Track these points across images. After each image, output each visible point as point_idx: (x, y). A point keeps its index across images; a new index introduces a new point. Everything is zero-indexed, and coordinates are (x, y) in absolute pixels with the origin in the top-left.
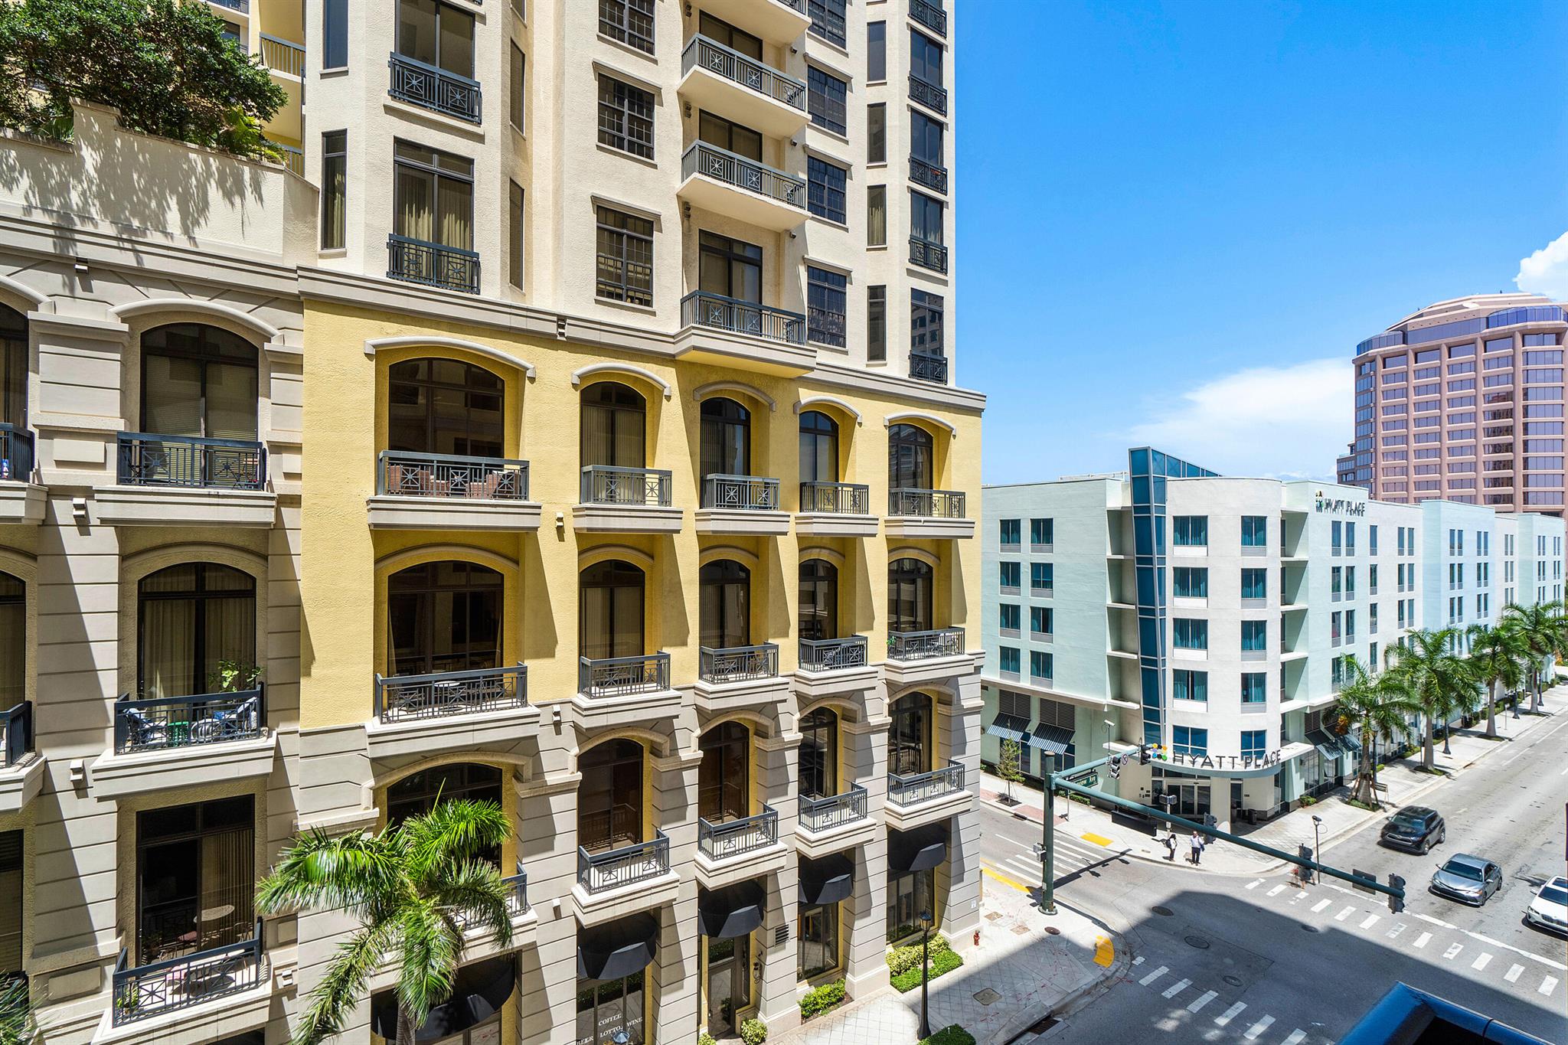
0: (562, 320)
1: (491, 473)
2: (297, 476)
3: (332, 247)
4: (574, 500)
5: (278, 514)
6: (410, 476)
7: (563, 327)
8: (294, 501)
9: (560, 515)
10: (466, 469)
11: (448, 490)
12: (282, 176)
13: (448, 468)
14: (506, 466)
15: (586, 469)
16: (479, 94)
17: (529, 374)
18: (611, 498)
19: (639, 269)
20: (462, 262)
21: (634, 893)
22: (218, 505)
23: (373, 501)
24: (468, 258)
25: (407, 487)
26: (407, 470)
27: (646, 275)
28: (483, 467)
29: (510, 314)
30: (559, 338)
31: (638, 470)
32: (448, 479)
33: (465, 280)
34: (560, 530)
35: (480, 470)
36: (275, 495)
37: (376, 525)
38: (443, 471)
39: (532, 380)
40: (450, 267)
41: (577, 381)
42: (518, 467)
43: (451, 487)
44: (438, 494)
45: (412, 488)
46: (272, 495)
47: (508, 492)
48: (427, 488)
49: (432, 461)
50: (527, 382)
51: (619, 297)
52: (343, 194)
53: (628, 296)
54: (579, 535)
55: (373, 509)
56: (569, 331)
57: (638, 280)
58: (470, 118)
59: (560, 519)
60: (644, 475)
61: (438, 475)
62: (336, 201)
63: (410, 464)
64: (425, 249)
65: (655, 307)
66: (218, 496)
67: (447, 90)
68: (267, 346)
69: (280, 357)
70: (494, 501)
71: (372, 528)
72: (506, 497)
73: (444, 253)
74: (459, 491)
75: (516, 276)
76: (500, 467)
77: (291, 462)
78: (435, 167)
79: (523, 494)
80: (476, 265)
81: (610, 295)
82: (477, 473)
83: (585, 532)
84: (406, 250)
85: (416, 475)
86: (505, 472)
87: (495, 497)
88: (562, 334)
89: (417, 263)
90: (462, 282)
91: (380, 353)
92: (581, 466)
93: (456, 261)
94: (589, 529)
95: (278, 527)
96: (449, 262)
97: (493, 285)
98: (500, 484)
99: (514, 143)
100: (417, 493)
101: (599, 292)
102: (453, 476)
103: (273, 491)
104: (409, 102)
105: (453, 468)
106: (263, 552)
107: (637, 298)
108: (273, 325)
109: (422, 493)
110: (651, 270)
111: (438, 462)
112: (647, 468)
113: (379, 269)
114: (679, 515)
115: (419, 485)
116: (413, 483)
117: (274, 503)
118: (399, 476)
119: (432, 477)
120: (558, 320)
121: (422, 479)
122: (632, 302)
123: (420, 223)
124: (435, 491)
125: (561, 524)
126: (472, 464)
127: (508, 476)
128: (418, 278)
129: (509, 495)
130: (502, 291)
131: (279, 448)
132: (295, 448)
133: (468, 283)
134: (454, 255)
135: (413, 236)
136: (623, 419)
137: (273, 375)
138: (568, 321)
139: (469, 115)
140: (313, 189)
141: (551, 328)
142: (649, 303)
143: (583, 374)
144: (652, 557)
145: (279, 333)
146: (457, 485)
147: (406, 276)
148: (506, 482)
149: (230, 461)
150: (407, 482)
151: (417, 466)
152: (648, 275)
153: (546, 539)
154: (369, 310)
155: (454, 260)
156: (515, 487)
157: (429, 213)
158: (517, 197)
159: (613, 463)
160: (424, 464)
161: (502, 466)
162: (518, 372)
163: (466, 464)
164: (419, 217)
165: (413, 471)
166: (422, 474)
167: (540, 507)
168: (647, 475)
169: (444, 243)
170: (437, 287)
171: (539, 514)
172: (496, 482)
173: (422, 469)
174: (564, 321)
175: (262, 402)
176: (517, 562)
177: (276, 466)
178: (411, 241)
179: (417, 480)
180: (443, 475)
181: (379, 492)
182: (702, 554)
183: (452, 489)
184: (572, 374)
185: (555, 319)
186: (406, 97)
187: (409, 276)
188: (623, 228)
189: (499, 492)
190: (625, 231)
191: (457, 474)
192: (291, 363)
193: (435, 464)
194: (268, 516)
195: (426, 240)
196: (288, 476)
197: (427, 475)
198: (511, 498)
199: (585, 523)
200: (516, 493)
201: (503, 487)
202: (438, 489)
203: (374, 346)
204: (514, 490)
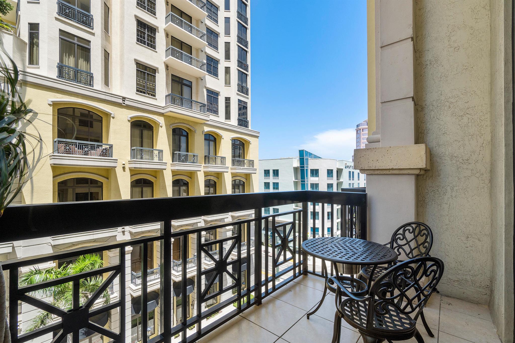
0: (124, 99)
1: (99, 148)
3: (33, 64)
4: (129, 158)
6: (68, 148)
7: (124, 101)
9: (124, 163)
10: (89, 146)
11: (82, 153)
12: (12, 36)
15: (133, 148)
16: (92, 19)
17: (112, 115)
18: (142, 158)
19: (151, 85)
20: (86, 75)
21: (152, 285)
23: (52, 156)
24: (89, 74)
25: (66, 152)
26: (66, 146)
27: (153, 86)
28: (96, 146)
29: (105, 95)
30: (123, 104)
31: (152, 149)
32: (82, 149)
33: (87, 82)
34: (124, 168)
37: (54, 164)
38: (81, 147)
39: (113, 118)
40: (82, 77)
41: (130, 119)
42: (108, 146)
43: (84, 152)
44: (79, 154)
45: (68, 152)
48: (74, 152)
49: (76, 143)
50: (111, 118)
51: (144, 93)
52: (38, 46)
53: (147, 93)
54: (131, 170)
55: (53, 158)
56: (127, 102)
57: (150, 88)
58: (89, 27)
59: (124, 164)
60: (153, 151)
61: (79, 148)
62: (34, 48)
63: (67, 144)
64: (72, 69)
65: (157, 97)
67: (80, 16)
70: (100, 157)
71: (52, 165)
72: (104, 156)
73: (79, 72)
74: (86, 154)
75: (107, 82)
78: (76, 41)
79: (110, 155)
80: (92, 77)
81: (141, 92)
82: (93, 148)
83: (133, 169)
84: (64, 69)
85: (70, 147)
86: (104, 148)
87: (100, 156)
88: (124, 103)
89: (68, 74)
90: (86, 82)
91: (54, 104)
92: (131, 147)
93: (84, 75)
94: (135, 168)
96: (81, 75)
97: (98, 84)
99: (106, 37)
100: (70, 154)
101: (137, 91)
102: (84, 148)
104: (65, 17)
105: (84, 146)
107: (150, 94)
109: (72, 154)
110: (155, 85)
111: (79, 143)
112: (154, 149)
113: (54, 74)
114: (166, 164)
115: (71, 151)
116: (69, 150)
118: (63, 148)
119: (76, 148)
120: (123, 98)
121: (72, 149)
122: (149, 95)
123: (70, 60)
124: (77, 153)
125: (124, 166)
126: (90, 144)
127: (105, 149)
128: (69, 79)
130: (102, 87)
133: (89, 83)
134: (83, 73)
135: (67, 64)
136: (146, 133)
138: (126, 99)
139: (89, 26)
140: (25, 43)
141: (120, 101)
142: (154, 96)
143: (131, 117)
144: (156, 178)
146: (86, 151)
147: (64, 78)
148: (104, 151)
150: (66, 150)
151: (70, 144)
152: (154, 87)
153: (119, 171)
154: (50, 89)
155: (83, 75)
156: (107, 153)
157: (73, 57)
158: (107, 56)
159: (142, 146)
160: (73, 144)
161: (102, 146)
162: (108, 115)
163: (88, 144)
164: (69, 58)
165: (69, 146)
166: (72, 147)
167: (117, 160)
168: (154, 151)
169: (79, 68)
170: (77, 83)
171: (117, 162)
172: (101, 151)
174: (125, 99)
176: (108, 179)
178: (66, 66)
179: (70, 149)
181: (55, 153)
182: (173, 177)
183: (84, 153)
184: (128, 117)
185: (122, 98)
186: (64, 16)
187: (65, 78)
188: (145, 71)
190: (146, 72)
191: (86, 148)
195: (72, 66)
197: (74, 148)
198: (106, 156)
199: (133, 166)
200: (108, 155)
201: (103, 153)
202: (79, 152)
203: (52, 102)
204: (107, 154)
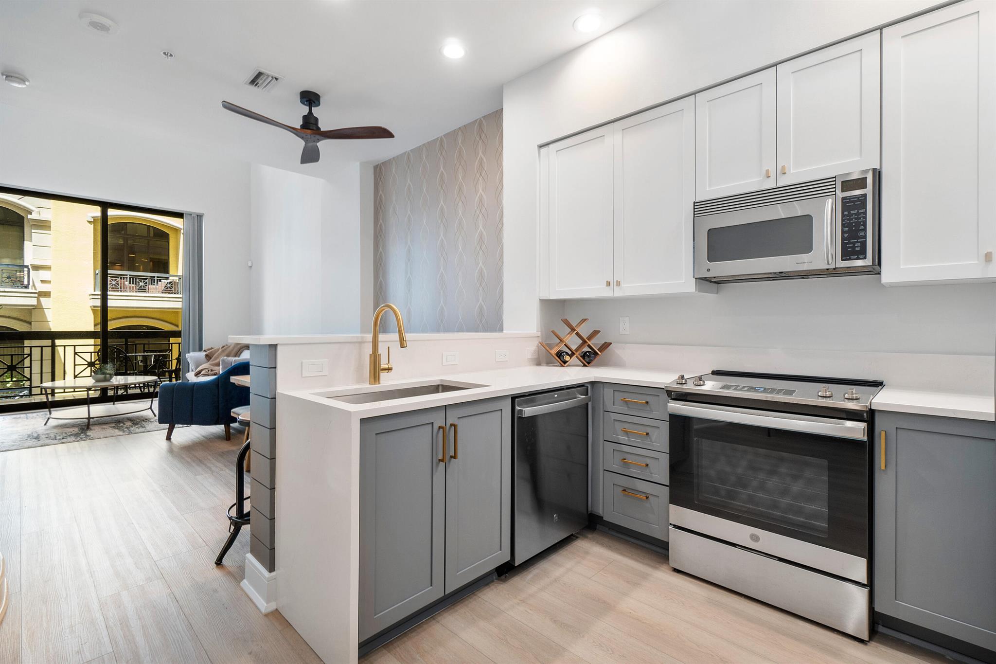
1: (160, 281)
2: (49, 282)
5: (39, 301)
6: (114, 283)
8: (47, 294)
10: (146, 279)
11: (136, 289)
13: (136, 279)
14: (170, 278)
17: (182, 231)
22: (5, 296)
23: (93, 295)
25: (112, 288)
26: (112, 280)
28: (156, 278)
32: (136, 284)
35: (154, 280)
36: (37, 292)
37: (94, 307)
38: (133, 280)
42: (177, 278)
44: (130, 291)
45: (115, 288)
46: (36, 291)
47: (170, 291)
48: (124, 289)
49: (127, 275)
50: (181, 235)
55: (93, 298)
61: (130, 281)
66: (5, 292)
68: (30, 217)
69: (37, 222)
70: (162, 295)
71: (93, 308)
72: (169, 293)
74: (142, 290)
76: (167, 278)
77: (43, 275)
82: (152, 281)
85: (117, 282)
86: (169, 281)
87: (163, 293)
91: (95, 220)
95: (38, 307)
98: (166, 286)
100: (118, 291)
102: (139, 283)
103: (36, 289)
105: (138, 279)
106: (28, 320)
108: (33, 206)
109: (121, 291)
111: (130, 275)
115: (119, 287)
116: (115, 286)
117: (36, 295)
119: (126, 283)
121: (121, 284)
126: (150, 277)
127: (170, 283)
129: (171, 292)
131: (36, 268)
132: (47, 268)
137: (33, 231)
145: (37, 210)
146: (141, 287)
148: (169, 285)
149: (11, 275)
150: (112, 285)
151: (118, 278)
160: (122, 277)
161: (168, 278)
162: (176, 230)
163: (147, 276)
165: (115, 280)
166: (121, 281)
172: (164, 286)
173: (121, 279)
175: (27, 244)
176: (177, 326)
177: (36, 276)
179: (118, 284)
180: (133, 282)
181: (96, 290)
183: (138, 289)
189: (165, 290)
191: (141, 282)
192: (43, 225)
193: (128, 277)
194: (34, 302)
196: (42, 281)
197: (124, 282)
200: (175, 291)
201: (167, 288)
202: (130, 289)
203: (92, 217)
204: (173, 289)
